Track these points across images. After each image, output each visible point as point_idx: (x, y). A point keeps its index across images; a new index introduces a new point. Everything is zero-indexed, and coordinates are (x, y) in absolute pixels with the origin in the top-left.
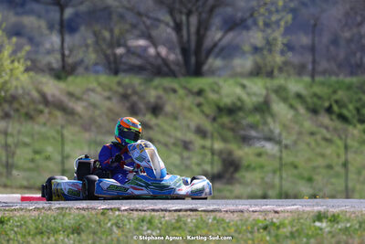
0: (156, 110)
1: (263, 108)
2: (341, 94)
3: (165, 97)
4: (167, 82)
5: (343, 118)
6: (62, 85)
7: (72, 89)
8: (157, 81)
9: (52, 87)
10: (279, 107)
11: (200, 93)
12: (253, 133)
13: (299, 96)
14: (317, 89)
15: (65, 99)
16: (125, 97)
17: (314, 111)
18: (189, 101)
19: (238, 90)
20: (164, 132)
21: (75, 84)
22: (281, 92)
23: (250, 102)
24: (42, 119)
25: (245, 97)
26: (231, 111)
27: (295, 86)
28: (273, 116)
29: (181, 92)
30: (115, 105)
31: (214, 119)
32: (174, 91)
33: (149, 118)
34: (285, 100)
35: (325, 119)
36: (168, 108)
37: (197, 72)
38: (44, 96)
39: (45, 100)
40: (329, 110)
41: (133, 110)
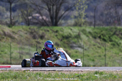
0: (42, 37)
1: (78, 37)
2: (104, 32)
3: (45, 33)
4: (46, 28)
5: (104, 40)
6: (10, 29)
7: (14, 30)
8: (42, 28)
9: (7, 30)
10: (83, 36)
11: (57, 32)
12: (74, 45)
13: (90, 33)
14: (96, 30)
15: (12, 34)
16: (31, 33)
17: (95, 38)
18: (53, 34)
19: (70, 31)
21: (15, 29)
22: (84, 31)
23: (73, 34)
24: (4, 40)
25: (72, 33)
26: (67, 37)
27: (89, 29)
28: (81, 39)
29: (50, 31)
30: (28, 36)
31: (61, 40)
32: (48, 31)
33: (39, 40)
34: (85, 34)
35: (98, 40)
36: (46, 37)
37: (56, 24)
38: (4, 33)
39: (5, 34)
40: (100, 37)
41: (34, 37)
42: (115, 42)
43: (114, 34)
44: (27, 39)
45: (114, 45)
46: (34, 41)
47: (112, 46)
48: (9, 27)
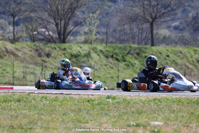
0: (48, 55)
1: (88, 55)
2: (116, 51)
3: (52, 51)
4: (53, 45)
5: (117, 59)
6: (13, 45)
7: (17, 47)
8: (49, 45)
9: (10, 46)
11: (64, 49)
12: (84, 65)
13: (101, 51)
14: (107, 49)
15: (14, 51)
16: (37, 50)
17: (107, 57)
18: (60, 53)
19: (79, 49)
20: (51, 64)
21: (18, 45)
22: (94, 49)
23: (83, 53)
24: (6, 58)
25: (81, 51)
26: (76, 56)
27: (100, 47)
28: (91, 58)
29: (58, 49)
30: (33, 53)
31: (70, 59)
32: (55, 48)
33: (45, 58)
34: (96, 52)
35: (110, 60)
36: (53, 55)
37: (64, 41)
38: (7, 50)
40: (112, 57)
41: (40, 55)
42: (130, 62)
43: (129, 53)
44: (32, 57)
45: (128, 65)
46: (39, 60)
47: (126, 67)
48: (12, 43)
